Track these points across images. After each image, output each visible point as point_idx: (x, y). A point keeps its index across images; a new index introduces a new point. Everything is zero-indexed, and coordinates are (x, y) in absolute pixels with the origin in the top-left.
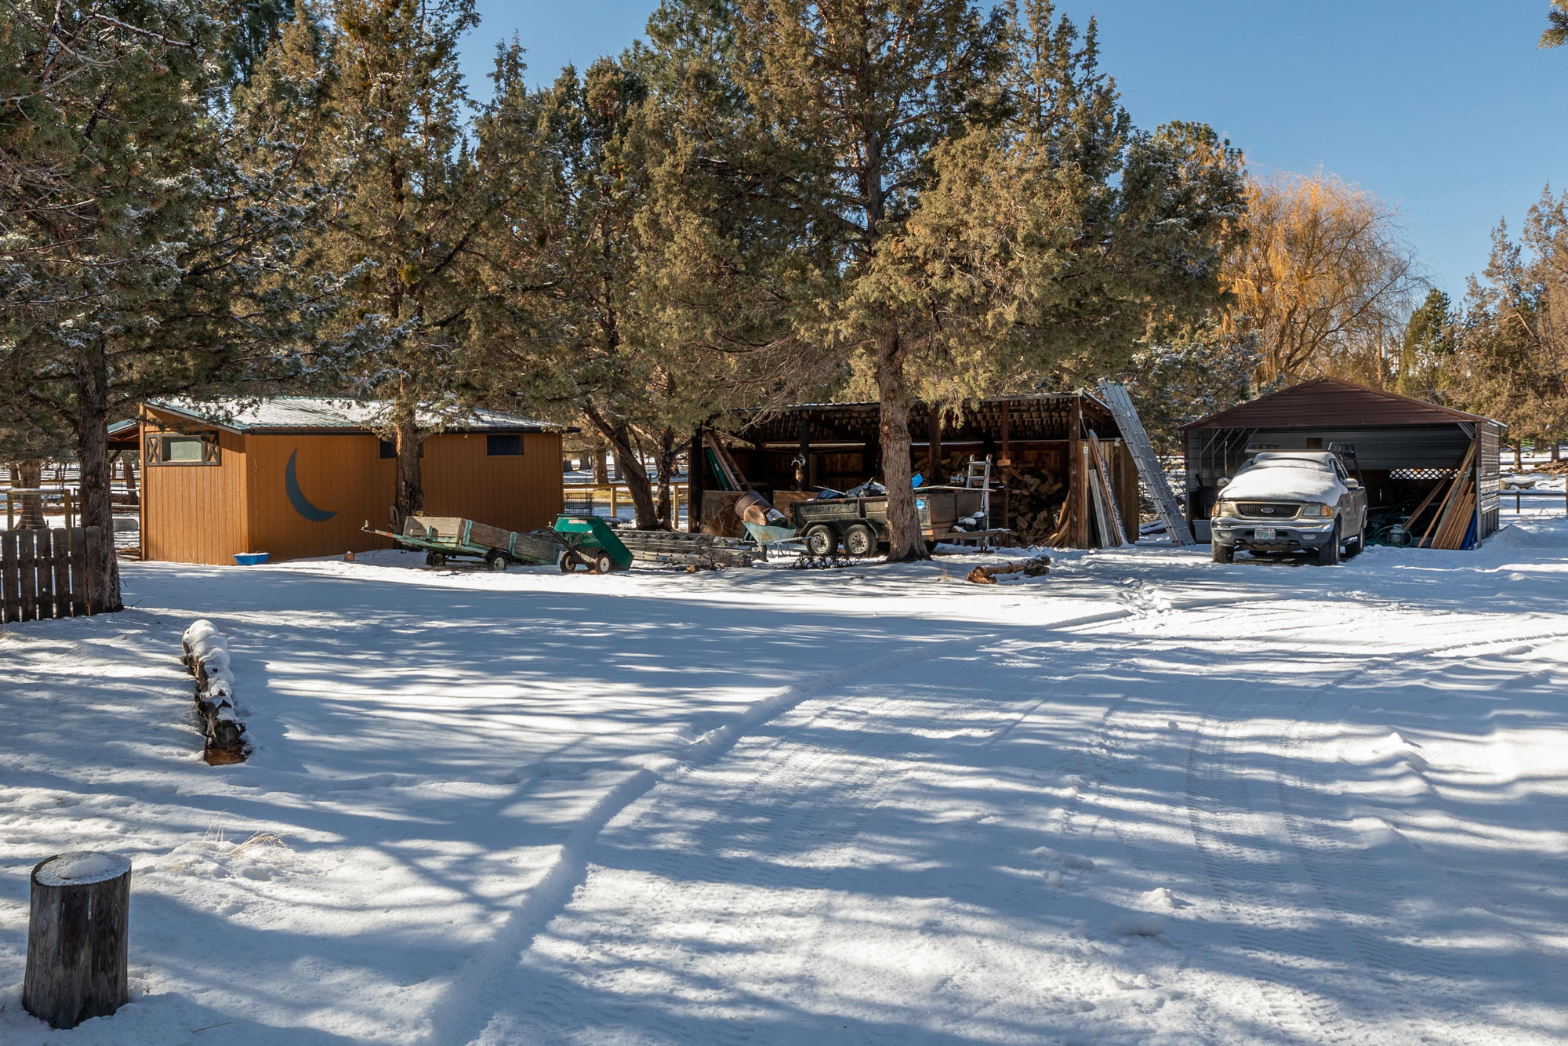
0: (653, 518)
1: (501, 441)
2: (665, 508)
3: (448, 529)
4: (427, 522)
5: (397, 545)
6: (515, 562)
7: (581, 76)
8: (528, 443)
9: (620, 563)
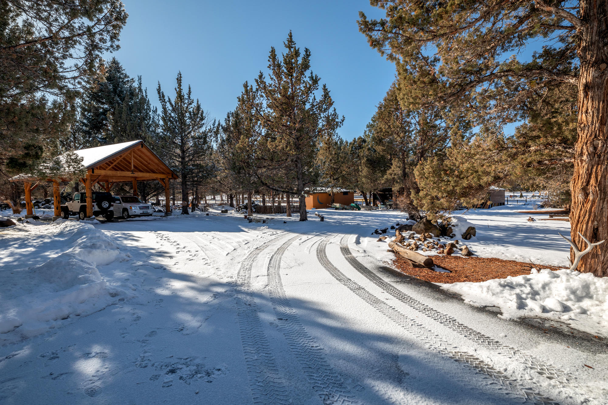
0: (368, 204)
1: (345, 193)
2: (370, 202)
3: (338, 205)
4: (335, 204)
5: (331, 207)
6: (346, 209)
7: (356, 139)
8: (349, 193)
9: (359, 209)
